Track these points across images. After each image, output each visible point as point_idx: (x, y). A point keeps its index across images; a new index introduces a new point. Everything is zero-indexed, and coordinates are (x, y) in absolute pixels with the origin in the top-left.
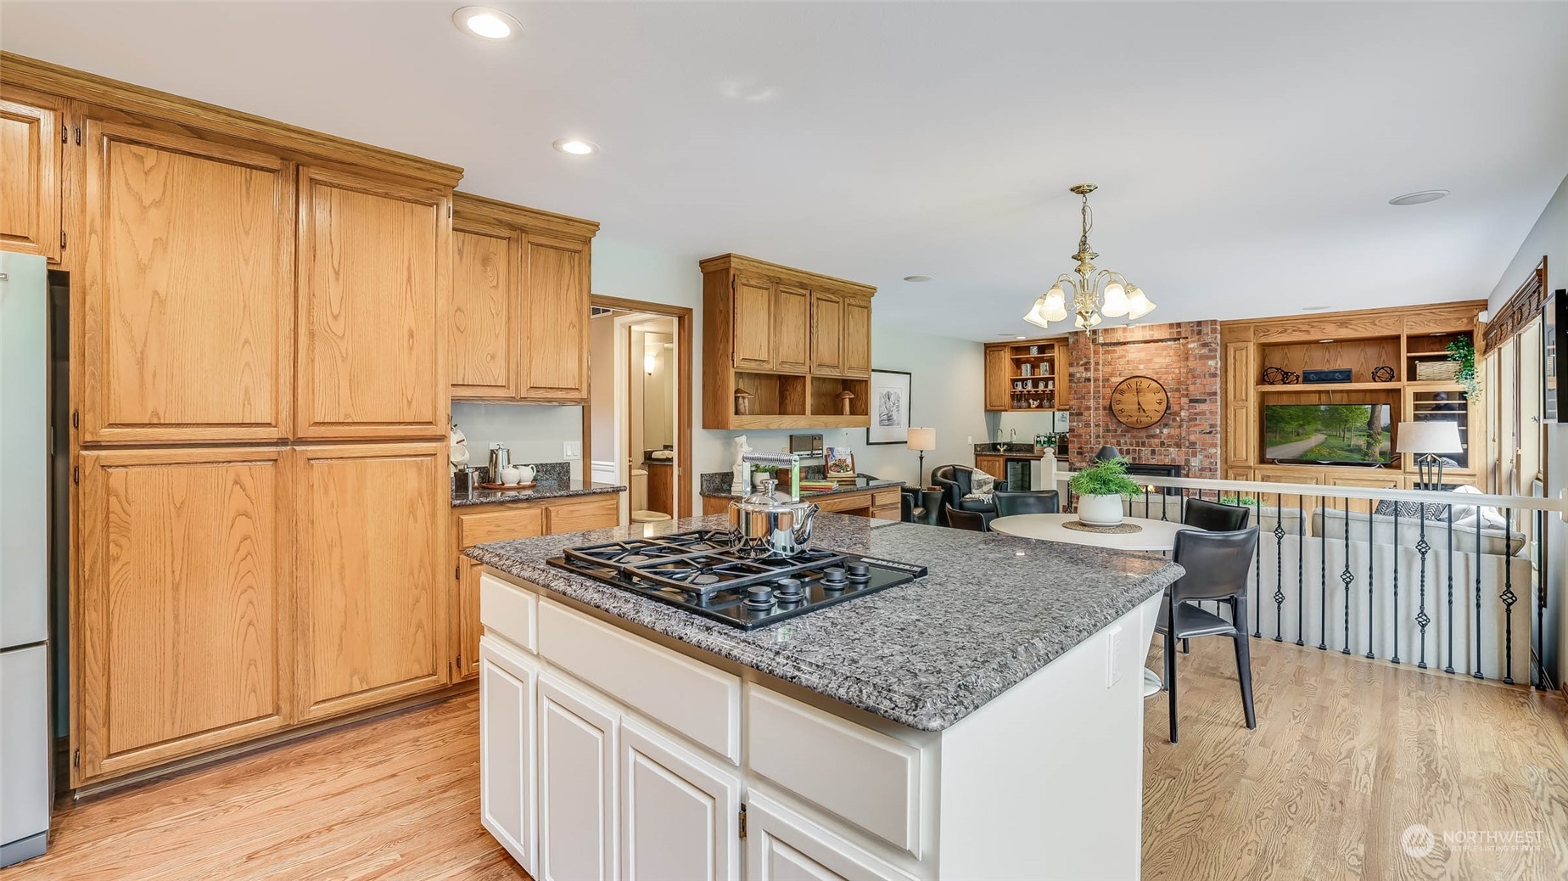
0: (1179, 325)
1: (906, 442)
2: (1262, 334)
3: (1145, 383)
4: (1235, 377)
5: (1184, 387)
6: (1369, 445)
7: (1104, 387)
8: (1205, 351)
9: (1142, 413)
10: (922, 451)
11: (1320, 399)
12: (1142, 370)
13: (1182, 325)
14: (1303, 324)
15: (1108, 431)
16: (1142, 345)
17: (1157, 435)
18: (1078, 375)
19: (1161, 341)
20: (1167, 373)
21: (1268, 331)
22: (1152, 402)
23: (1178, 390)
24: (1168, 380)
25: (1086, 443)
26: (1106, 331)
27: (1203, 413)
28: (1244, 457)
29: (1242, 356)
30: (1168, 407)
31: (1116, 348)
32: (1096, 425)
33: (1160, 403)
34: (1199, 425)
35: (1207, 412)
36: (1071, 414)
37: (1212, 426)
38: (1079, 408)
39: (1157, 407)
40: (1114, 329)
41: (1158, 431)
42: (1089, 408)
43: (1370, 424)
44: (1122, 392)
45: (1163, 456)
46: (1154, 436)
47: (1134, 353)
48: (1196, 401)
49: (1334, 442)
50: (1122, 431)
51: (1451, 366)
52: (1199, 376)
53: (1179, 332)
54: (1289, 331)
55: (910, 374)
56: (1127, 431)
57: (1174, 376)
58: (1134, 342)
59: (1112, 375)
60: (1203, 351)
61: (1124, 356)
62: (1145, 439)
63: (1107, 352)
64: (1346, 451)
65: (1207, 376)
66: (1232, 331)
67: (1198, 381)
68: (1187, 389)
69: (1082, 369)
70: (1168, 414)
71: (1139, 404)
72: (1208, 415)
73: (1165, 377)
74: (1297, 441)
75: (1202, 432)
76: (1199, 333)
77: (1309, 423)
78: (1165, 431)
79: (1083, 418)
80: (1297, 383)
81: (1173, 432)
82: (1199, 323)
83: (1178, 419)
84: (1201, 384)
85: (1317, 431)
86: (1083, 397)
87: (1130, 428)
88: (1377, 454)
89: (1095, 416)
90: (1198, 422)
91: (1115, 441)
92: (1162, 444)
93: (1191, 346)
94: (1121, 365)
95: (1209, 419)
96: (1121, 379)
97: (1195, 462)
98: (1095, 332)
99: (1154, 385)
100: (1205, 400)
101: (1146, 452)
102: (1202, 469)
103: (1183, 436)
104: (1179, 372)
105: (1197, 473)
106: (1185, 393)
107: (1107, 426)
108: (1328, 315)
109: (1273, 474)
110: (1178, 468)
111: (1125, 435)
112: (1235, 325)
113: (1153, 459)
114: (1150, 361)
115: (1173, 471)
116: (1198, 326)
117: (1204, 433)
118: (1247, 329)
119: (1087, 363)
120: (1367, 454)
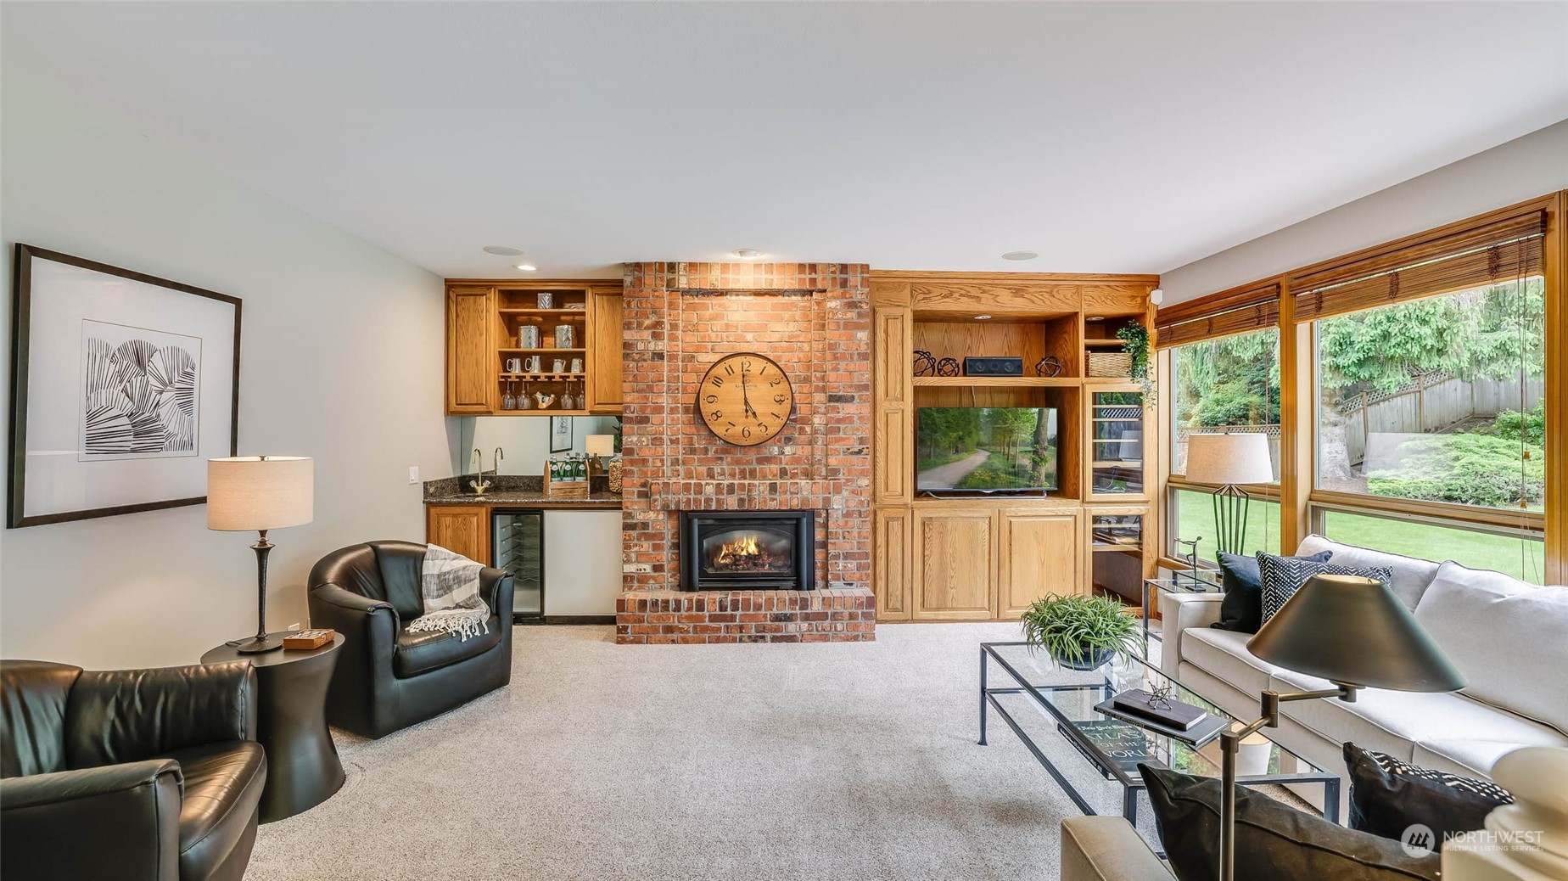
0: (813, 267)
2: (923, 296)
3: (756, 365)
4: (887, 361)
5: (818, 375)
6: (1034, 464)
7: (685, 370)
8: (852, 316)
9: (751, 418)
12: (750, 341)
13: (820, 270)
14: (971, 286)
15: (693, 451)
16: (753, 297)
17: (775, 457)
18: (641, 346)
19: (783, 293)
20: (792, 349)
21: (930, 292)
22: (766, 401)
23: (807, 380)
24: (791, 360)
25: (656, 474)
26: (692, 267)
27: (848, 420)
28: (900, 490)
29: (895, 328)
30: (793, 410)
31: (706, 300)
32: (672, 441)
33: (780, 402)
34: (844, 439)
35: (855, 418)
36: (627, 420)
37: (862, 441)
39: (777, 409)
40: (707, 265)
41: (776, 450)
42: (659, 409)
43: (1036, 435)
44: (718, 382)
45: (788, 496)
46: (769, 460)
47: (737, 311)
48: (839, 399)
49: (996, 461)
50: (716, 452)
51: (1125, 359)
52: (843, 357)
53: (812, 280)
54: (956, 295)
56: (723, 452)
57: (801, 354)
58: (738, 292)
59: (700, 348)
60: (849, 315)
61: (721, 317)
62: (755, 465)
63: (691, 307)
64: (1010, 474)
65: (856, 357)
66: (879, 288)
67: (842, 365)
68: (823, 378)
69: (647, 334)
72: (855, 423)
73: (785, 356)
74: (956, 461)
75: (849, 452)
76: (844, 283)
77: (968, 435)
78: (788, 450)
79: (649, 428)
80: (957, 376)
81: (799, 451)
82: (844, 268)
83: (808, 429)
84: (846, 370)
85: (978, 446)
86: (650, 389)
87: (729, 446)
88: (1043, 477)
89: (671, 423)
91: (704, 469)
92: (783, 473)
93: (831, 304)
94: (715, 330)
95: (857, 429)
96: (716, 358)
97: (837, 503)
98: (672, 267)
99: (771, 370)
100: (853, 397)
101: (761, 488)
102: (848, 515)
103: (818, 458)
104: (808, 349)
105: (841, 522)
106: (821, 384)
107: (691, 443)
108: (1002, 277)
109: (937, 515)
110: (812, 514)
111: (721, 459)
112: (887, 280)
113: (773, 500)
114: (765, 327)
115: (805, 520)
116: (842, 272)
117: (851, 453)
118: (902, 287)
119: (659, 324)
120: (1031, 477)
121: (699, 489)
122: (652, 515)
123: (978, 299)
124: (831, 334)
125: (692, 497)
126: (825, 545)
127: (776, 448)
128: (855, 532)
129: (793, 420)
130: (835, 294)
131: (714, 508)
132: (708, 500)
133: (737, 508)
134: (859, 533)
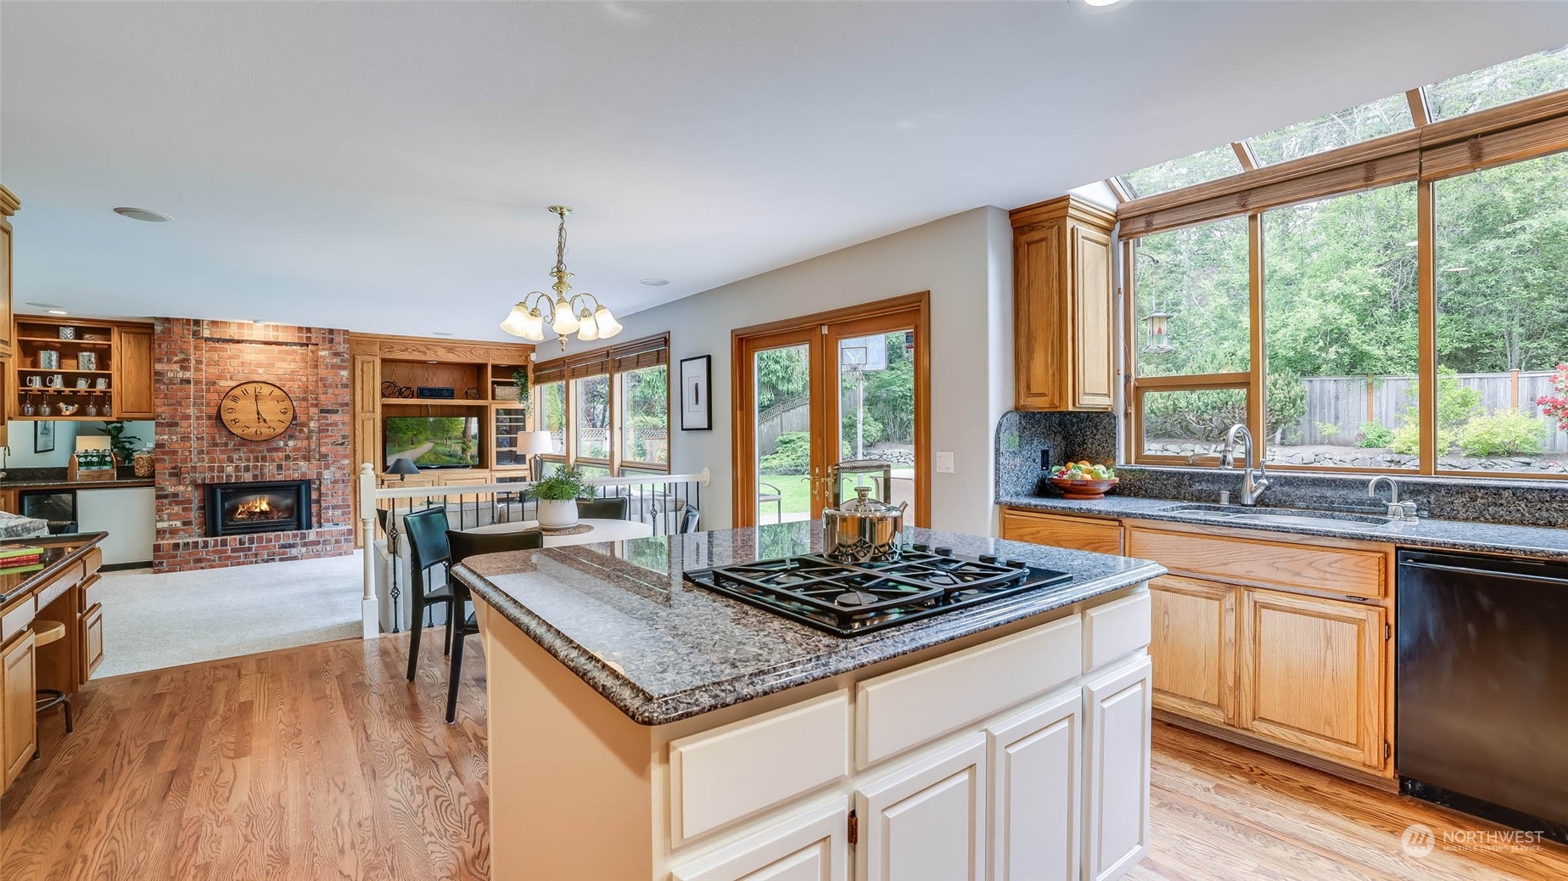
0: (309, 330)
2: (388, 349)
3: (266, 390)
4: (362, 389)
5: (313, 396)
6: (464, 450)
7: (208, 391)
8: (336, 360)
9: (262, 424)
11: (420, 412)
12: (261, 374)
13: (314, 331)
14: (421, 345)
15: (216, 445)
16: (263, 345)
17: (281, 448)
18: (170, 375)
19: (286, 344)
20: (293, 380)
21: (392, 347)
22: (273, 412)
23: (305, 399)
24: (294, 388)
25: (185, 460)
26: (214, 323)
27: (335, 424)
29: (368, 369)
30: (294, 418)
31: (226, 346)
32: (198, 439)
33: (285, 413)
34: (332, 436)
35: (340, 423)
36: (158, 425)
37: (344, 437)
38: (173, 417)
39: (282, 417)
40: (226, 323)
41: (282, 444)
42: (188, 417)
43: (464, 433)
44: (235, 399)
45: (291, 471)
46: (277, 449)
47: (250, 354)
48: (328, 411)
49: (440, 449)
50: (235, 445)
51: (514, 390)
52: (331, 386)
53: (308, 337)
54: (411, 350)
56: (240, 445)
57: (300, 383)
58: (251, 342)
59: (220, 377)
60: (335, 360)
61: (238, 357)
62: (265, 453)
63: (216, 350)
64: (447, 456)
65: (340, 386)
66: (357, 344)
67: (330, 391)
68: (316, 399)
69: (176, 367)
70: (295, 426)
71: (258, 413)
72: (340, 426)
73: (288, 384)
74: (412, 449)
75: (334, 444)
76: (331, 341)
77: (420, 433)
78: (291, 443)
79: (179, 429)
80: (412, 398)
81: (299, 444)
82: (331, 331)
83: (306, 430)
84: (332, 394)
85: (427, 439)
86: (179, 403)
87: (244, 441)
88: (469, 458)
89: (196, 426)
90: (330, 433)
91: (224, 457)
92: (287, 457)
93: (322, 353)
94: (233, 366)
95: (340, 430)
96: (234, 384)
97: (327, 475)
98: (197, 322)
99: (277, 392)
100: (338, 411)
101: (271, 468)
102: (335, 482)
103: (313, 447)
104: (305, 380)
105: (330, 486)
106: (315, 402)
107: (214, 438)
108: (435, 341)
110: (308, 483)
111: (239, 450)
112: (362, 339)
113: (280, 474)
114: (272, 365)
115: (304, 486)
116: (329, 334)
117: (337, 445)
118: (373, 343)
119: (186, 360)
120: (461, 458)
121: (221, 469)
122: (181, 488)
123: (425, 353)
124: (322, 371)
125: (215, 475)
126: (318, 501)
127: (282, 442)
128: (341, 492)
130: (325, 347)
131: (233, 481)
132: (229, 476)
133: (251, 480)
134: (343, 493)
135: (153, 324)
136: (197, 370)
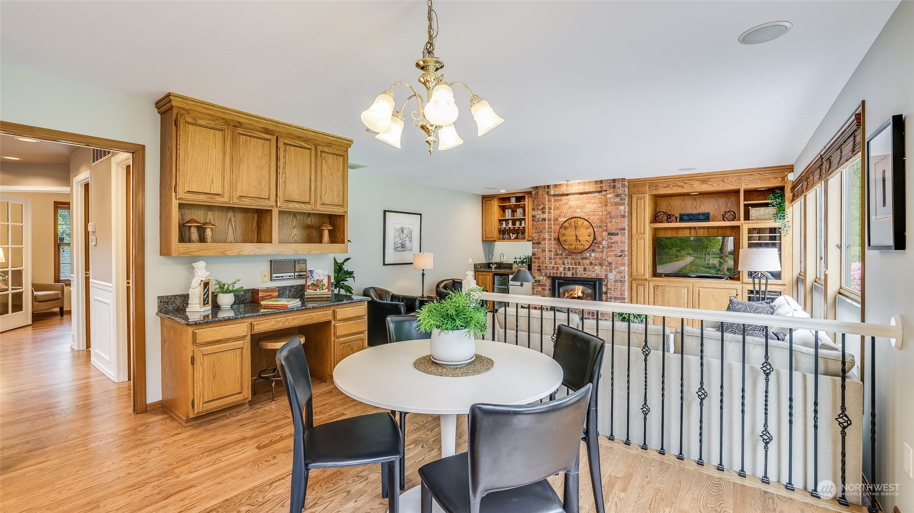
0: (601, 182)
1: (412, 263)
2: (654, 188)
3: (580, 222)
4: (637, 218)
5: (604, 224)
6: (721, 264)
7: (554, 224)
8: (617, 200)
9: (578, 242)
10: (423, 270)
11: (690, 233)
12: (578, 213)
13: (604, 182)
14: (679, 181)
15: (557, 255)
16: (579, 195)
17: (588, 257)
18: (538, 217)
19: (590, 193)
20: (594, 215)
21: (658, 186)
22: (585, 235)
23: (601, 227)
24: (595, 220)
25: (543, 263)
26: (555, 186)
27: (616, 243)
28: (643, 273)
29: (641, 203)
30: (595, 239)
31: (562, 198)
32: (549, 251)
33: (589, 236)
34: (615, 250)
35: (619, 242)
36: (533, 243)
37: (622, 251)
38: (539, 239)
39: (588, 238)
40: (560, 184)
42: (544, 239)
43: (721, 249)
44: (566, 228)
45: (591, 272)
46: (585, 258)
47: (573, 201)
48: (612, 234)
49: (698, 261)
50: (565, 255)
51: (771, 210)
52: (614, 217)
53: (601, 187)
54: (671, 186)
55: (421, 215)
56: (568, 255)
57: (598, 217)
58: (573, 194)
59: (560, 216)
60: (616, 200)
61: (567, 203)
62: (580, 260)
63: (556, 201)
64: (706, 268)
65: (619, 217)
66: (635, 186)
67: (614, 220)
68: (606, 226)
69: (540, 212)
70: (595, 242)
71: (576, 236)
72: (620, 244)
73: (592, 218)
74: (676, 261)
75: (616, 256)
76: (614, 187)
77: (683, 249)
78: (593, 255)
79: (541, 246)
80: (676, 222)
81: (598, 255)
82: (614, 181)
83: (601, 246)
84: (615, 222)
85: (689, 254)
86: (541, 232)
87: (571, 253)
88: (726, 270)
89: (549, 244)
90: (613, 249)
91: (561, 261)
92: (591, 263)
93: (609, 196)
94: (565, 209)
95: (620, 246)
96: (565, 219)
97: (611, 276)
98: (548, 187)
99: (586, 223)
100: (618, 233)
101: (580, 269)
102: (616, 281)
103: (604, 258)
104: (601, 214)
105: (613, 284)
106: (605, 228)
107: (556, 251)
108: (695, 176)
109: (660, 284)
110: (601, 280)
111: (568, 258)
112: (637, 183)
113: (585, 274)
114: (583, 207)
115: (598, 282)
116: (613, 183)
117: (617, 256)
118: (644, 185)
119: (544, 208)
120: (719, 270)
121: (558, 269)
122: (542, 278)
123: (682, 187)
124: (609, 208)
125: (555, 271)
126: (606, 293)
127: (588, 254)
128: (619, 288)
129: (595, 243)
130: (610, 191)
131: (563, 276)
132: (561, 273)
133: (571, 276)
134: (620, 289)
135: (531, 192)
136: (549, 213)
